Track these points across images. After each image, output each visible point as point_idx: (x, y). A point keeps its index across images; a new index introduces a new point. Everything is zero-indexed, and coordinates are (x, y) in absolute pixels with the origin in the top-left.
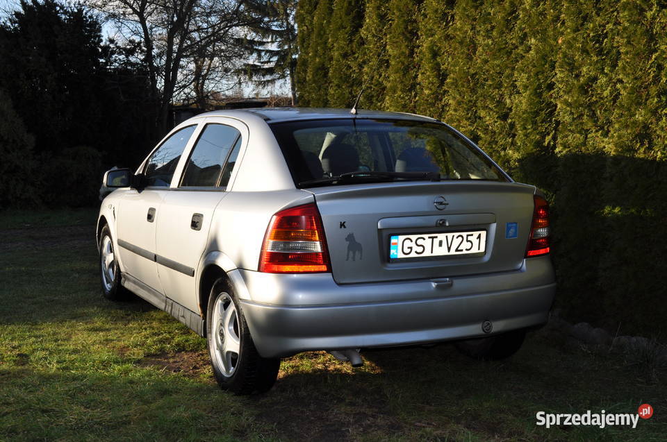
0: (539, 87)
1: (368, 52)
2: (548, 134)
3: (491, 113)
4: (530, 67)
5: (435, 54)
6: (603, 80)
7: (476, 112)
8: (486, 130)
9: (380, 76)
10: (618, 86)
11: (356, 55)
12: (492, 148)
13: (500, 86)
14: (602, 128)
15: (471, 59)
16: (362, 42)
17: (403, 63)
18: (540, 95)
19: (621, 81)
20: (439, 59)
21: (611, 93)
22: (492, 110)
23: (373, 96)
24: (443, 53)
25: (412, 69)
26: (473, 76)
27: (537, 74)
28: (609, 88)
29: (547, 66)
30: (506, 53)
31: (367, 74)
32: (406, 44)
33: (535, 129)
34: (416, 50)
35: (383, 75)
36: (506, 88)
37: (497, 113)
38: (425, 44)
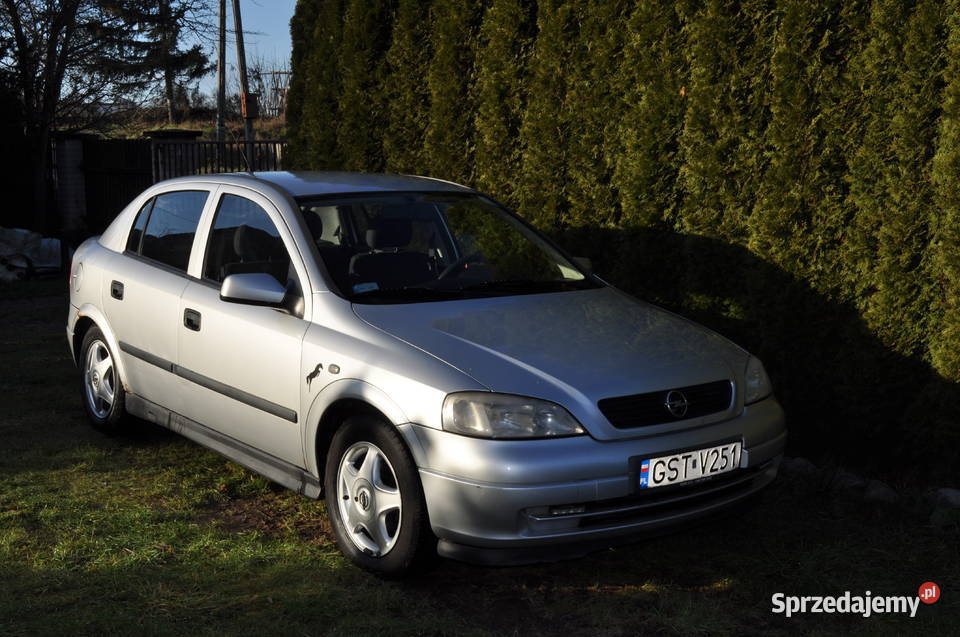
0: (656, 147)
1: (398, 84)
2: (668, 207)
3: (588, 175)
4: (642, 121)
5: (503, 94)
6: (745, 144)
7: (565, 172)
8: (579, 196)
9: (415, 115)
10: (767, 154)
11: (380, 87)
12: (588, 218)
13: (600, 141)
14: (743, 203)
15: (558, 104)
16: (388, 70)
17: (454, 103)
18: (656, 157)
19: (770, 148)
20: (507, 101)
21: (758, 162)
22: (588, 170)
23: (405, 142)
24: (514, 94)
25: (465, 111)
26: (563, 126)
27: (652, 131)
28: (755, 156)
29: (665, 122)
30: (609, 100)
31: (396, 111)
32: (457, 77)
33: (650, 200)
34: (470, 86)
35: (419, 114)
36: (608, 144)
37: (596, 174)
38: (485, 80)
